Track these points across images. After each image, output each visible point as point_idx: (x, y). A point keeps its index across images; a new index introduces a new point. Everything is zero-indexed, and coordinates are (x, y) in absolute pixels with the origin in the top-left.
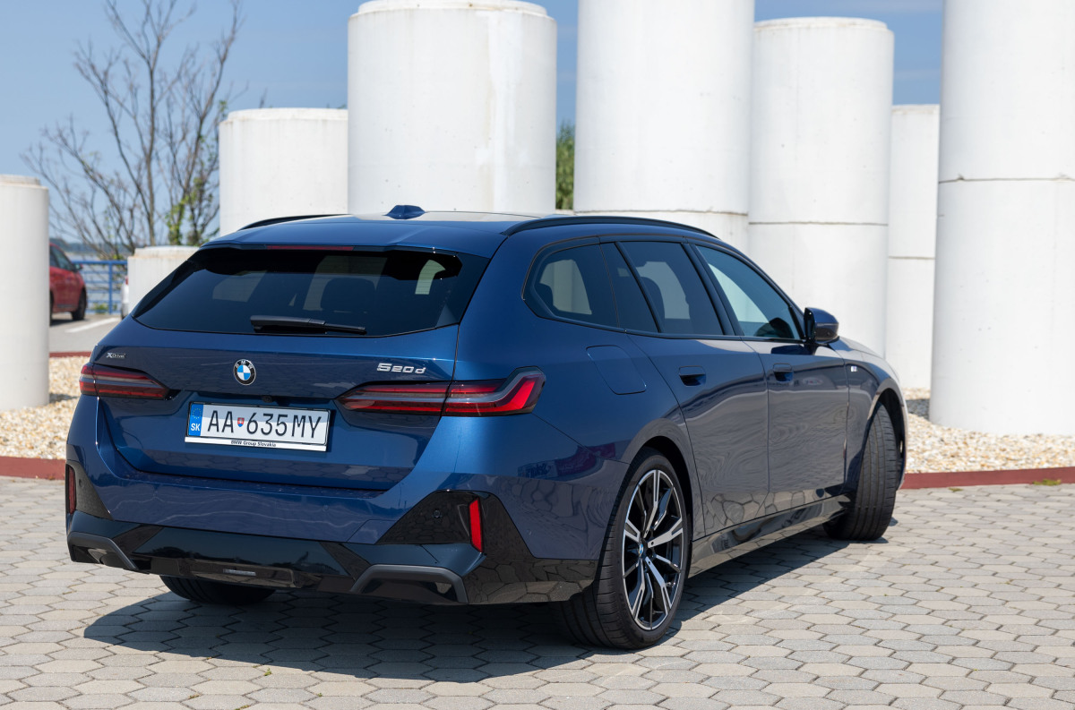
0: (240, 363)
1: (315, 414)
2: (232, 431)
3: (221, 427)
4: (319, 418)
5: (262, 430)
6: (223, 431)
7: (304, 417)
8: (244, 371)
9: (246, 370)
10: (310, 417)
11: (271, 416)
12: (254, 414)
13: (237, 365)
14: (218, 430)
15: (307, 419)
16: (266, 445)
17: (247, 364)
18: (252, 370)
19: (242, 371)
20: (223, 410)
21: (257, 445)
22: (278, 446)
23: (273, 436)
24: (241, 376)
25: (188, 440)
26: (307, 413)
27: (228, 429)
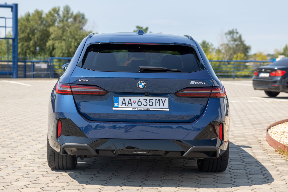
0: (140, 82)
1: (163, 99)
2: (132, 105)
3: (127, 104)
4: (165, 100)
5: (144, 104)
6: (128, 105)
7: (159, 100)
8: (142, 85)
9: (143, 84)
10: (162, 100)
11: (147, 100)
12: (140, 99)
13: (139, 83)
14: (126, 105)
15: (161, 101)
16: (146, 109)
17: (143, 82)
18: (145, 84)
19: (141, 84)
20: (127, 98)
21: (142, 110)
22: (151, 109)
23: (148, 106)
24: (140, 86)
25: (113, 109)
26: (160, 98)
27: (130, 105)
